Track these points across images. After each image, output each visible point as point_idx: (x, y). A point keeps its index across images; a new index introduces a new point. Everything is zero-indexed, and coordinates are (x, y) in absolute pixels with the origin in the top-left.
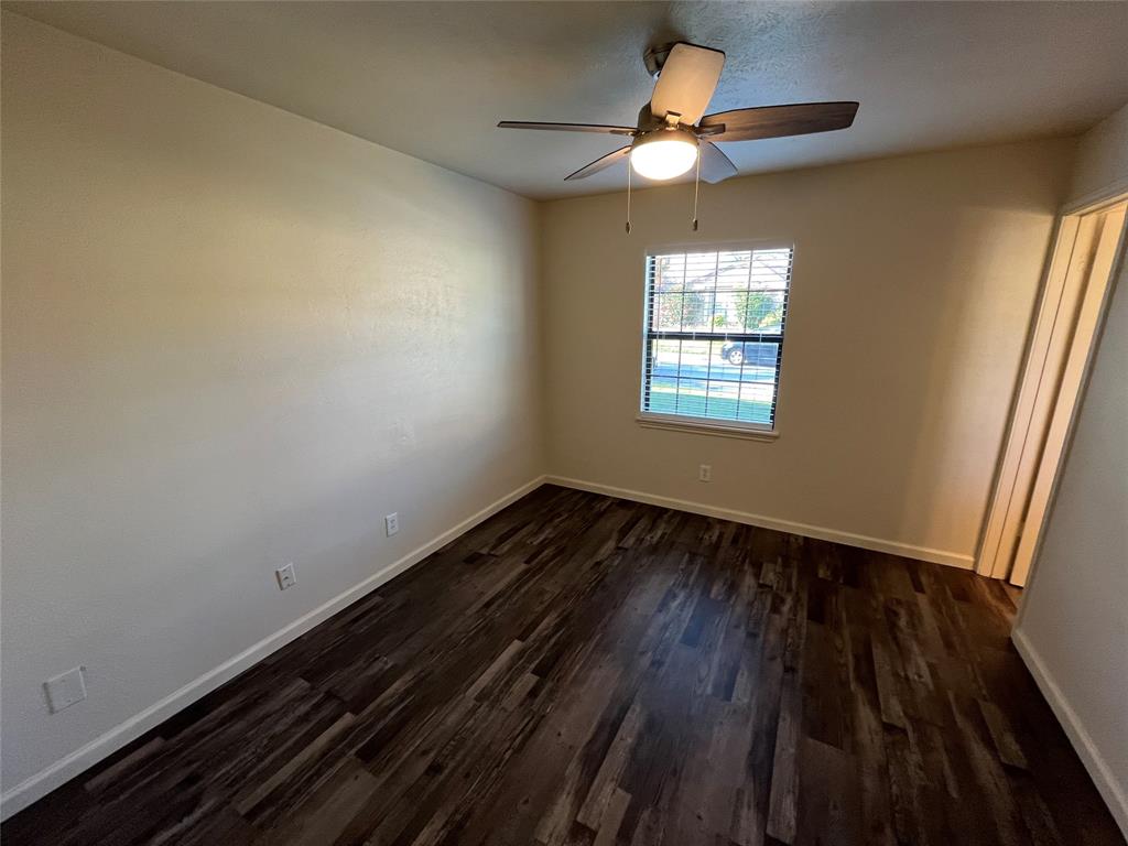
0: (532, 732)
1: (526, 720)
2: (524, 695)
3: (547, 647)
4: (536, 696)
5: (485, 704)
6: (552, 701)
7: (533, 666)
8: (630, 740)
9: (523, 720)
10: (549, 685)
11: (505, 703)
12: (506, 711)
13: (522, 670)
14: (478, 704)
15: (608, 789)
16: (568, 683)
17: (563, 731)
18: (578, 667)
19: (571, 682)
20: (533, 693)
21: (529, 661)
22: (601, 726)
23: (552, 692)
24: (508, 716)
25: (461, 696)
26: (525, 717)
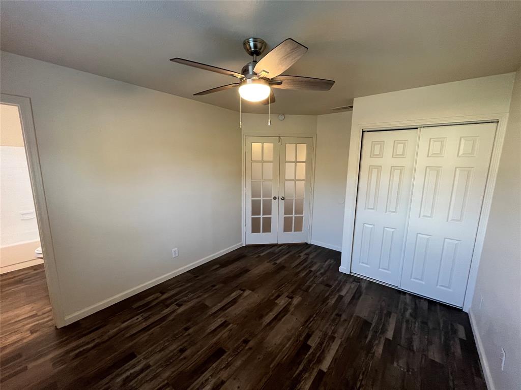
0: (307, 321)
1: (310, 325)
2: (313, 336)
3: (305, 361)
4: (307, 334)
5: (330, 334)
6: (300, 331)
7: (311, 351)
8: (271, 314)
9: (312, 325)
10: (302, 338)
11: (320, 334)
12: (320, 330)
13: (317, 348)
14: (333, 335)
15: (281, 303)
16: (293, 338)
17: (295, 320)
18: (287, 346)
19: (290, 339)
20: (309, 336)
21: (314, 354)
22: (280, 319)
23: (300, 335)
24: (317, 328)
25: (343, 339)
26: (311, 327)
